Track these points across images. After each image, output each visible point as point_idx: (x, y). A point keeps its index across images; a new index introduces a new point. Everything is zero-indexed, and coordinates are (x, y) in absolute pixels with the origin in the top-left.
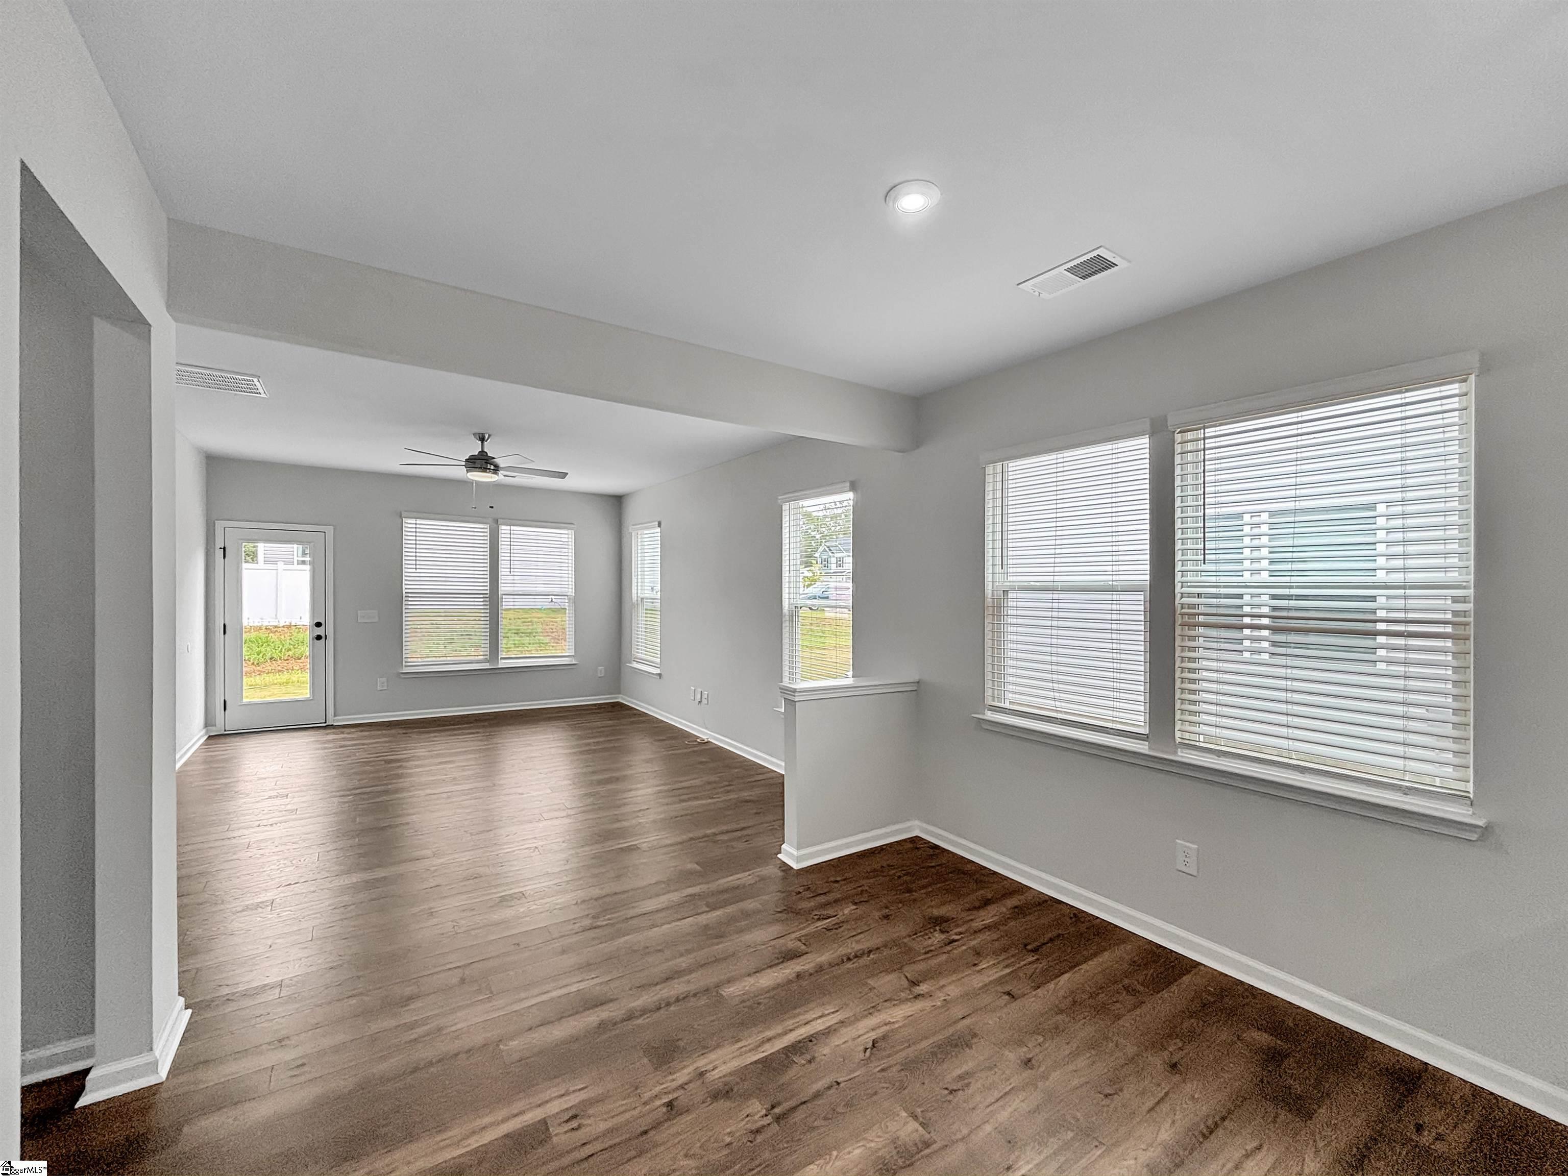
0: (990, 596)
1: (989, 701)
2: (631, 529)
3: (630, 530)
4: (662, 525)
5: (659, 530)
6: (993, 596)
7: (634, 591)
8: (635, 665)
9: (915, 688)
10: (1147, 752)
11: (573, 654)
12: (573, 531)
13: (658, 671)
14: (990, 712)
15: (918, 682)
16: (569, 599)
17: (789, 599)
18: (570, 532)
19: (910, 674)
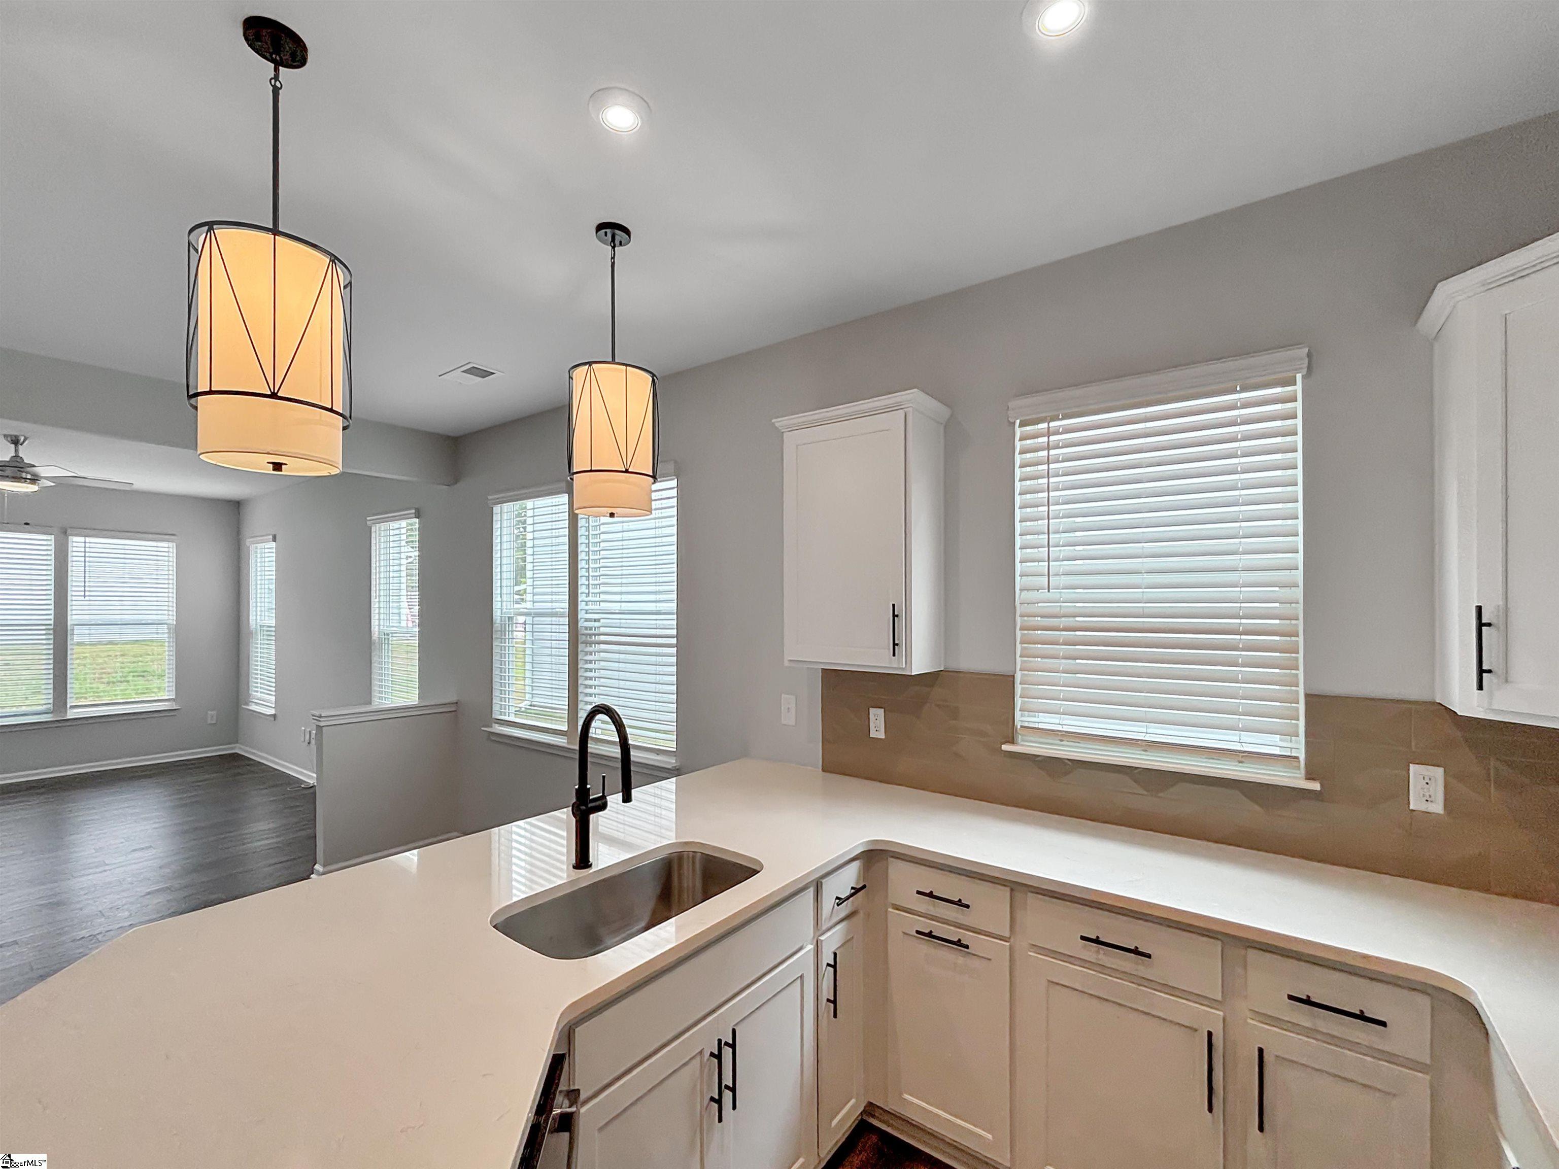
0: (498, 621)
1: (496, 715)
2: (248, 541)
3: (248, 544)
4: (277, 540)
5: (274, 544)
6: (501, 621)
7: (252, 618)
8: (253, 707)
9: (453, 709)
10: (566, 745)
11: (174, 697)
12: (175, 544)
13: (273, 712)
14: (497, 725)
15: (457, 703)
16: (169, 629)
17: (379, 625)
18: (171, 544)
19: (451, 697)
